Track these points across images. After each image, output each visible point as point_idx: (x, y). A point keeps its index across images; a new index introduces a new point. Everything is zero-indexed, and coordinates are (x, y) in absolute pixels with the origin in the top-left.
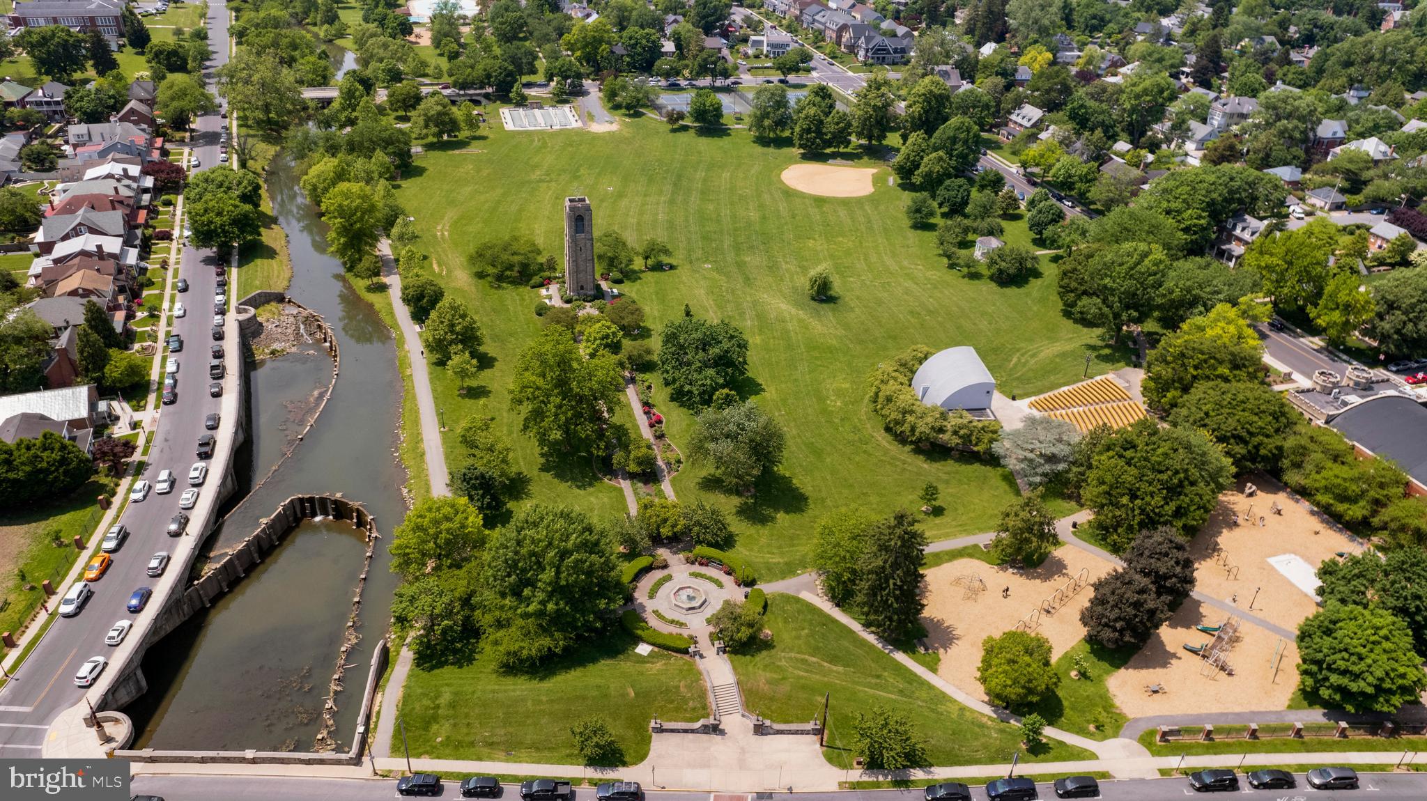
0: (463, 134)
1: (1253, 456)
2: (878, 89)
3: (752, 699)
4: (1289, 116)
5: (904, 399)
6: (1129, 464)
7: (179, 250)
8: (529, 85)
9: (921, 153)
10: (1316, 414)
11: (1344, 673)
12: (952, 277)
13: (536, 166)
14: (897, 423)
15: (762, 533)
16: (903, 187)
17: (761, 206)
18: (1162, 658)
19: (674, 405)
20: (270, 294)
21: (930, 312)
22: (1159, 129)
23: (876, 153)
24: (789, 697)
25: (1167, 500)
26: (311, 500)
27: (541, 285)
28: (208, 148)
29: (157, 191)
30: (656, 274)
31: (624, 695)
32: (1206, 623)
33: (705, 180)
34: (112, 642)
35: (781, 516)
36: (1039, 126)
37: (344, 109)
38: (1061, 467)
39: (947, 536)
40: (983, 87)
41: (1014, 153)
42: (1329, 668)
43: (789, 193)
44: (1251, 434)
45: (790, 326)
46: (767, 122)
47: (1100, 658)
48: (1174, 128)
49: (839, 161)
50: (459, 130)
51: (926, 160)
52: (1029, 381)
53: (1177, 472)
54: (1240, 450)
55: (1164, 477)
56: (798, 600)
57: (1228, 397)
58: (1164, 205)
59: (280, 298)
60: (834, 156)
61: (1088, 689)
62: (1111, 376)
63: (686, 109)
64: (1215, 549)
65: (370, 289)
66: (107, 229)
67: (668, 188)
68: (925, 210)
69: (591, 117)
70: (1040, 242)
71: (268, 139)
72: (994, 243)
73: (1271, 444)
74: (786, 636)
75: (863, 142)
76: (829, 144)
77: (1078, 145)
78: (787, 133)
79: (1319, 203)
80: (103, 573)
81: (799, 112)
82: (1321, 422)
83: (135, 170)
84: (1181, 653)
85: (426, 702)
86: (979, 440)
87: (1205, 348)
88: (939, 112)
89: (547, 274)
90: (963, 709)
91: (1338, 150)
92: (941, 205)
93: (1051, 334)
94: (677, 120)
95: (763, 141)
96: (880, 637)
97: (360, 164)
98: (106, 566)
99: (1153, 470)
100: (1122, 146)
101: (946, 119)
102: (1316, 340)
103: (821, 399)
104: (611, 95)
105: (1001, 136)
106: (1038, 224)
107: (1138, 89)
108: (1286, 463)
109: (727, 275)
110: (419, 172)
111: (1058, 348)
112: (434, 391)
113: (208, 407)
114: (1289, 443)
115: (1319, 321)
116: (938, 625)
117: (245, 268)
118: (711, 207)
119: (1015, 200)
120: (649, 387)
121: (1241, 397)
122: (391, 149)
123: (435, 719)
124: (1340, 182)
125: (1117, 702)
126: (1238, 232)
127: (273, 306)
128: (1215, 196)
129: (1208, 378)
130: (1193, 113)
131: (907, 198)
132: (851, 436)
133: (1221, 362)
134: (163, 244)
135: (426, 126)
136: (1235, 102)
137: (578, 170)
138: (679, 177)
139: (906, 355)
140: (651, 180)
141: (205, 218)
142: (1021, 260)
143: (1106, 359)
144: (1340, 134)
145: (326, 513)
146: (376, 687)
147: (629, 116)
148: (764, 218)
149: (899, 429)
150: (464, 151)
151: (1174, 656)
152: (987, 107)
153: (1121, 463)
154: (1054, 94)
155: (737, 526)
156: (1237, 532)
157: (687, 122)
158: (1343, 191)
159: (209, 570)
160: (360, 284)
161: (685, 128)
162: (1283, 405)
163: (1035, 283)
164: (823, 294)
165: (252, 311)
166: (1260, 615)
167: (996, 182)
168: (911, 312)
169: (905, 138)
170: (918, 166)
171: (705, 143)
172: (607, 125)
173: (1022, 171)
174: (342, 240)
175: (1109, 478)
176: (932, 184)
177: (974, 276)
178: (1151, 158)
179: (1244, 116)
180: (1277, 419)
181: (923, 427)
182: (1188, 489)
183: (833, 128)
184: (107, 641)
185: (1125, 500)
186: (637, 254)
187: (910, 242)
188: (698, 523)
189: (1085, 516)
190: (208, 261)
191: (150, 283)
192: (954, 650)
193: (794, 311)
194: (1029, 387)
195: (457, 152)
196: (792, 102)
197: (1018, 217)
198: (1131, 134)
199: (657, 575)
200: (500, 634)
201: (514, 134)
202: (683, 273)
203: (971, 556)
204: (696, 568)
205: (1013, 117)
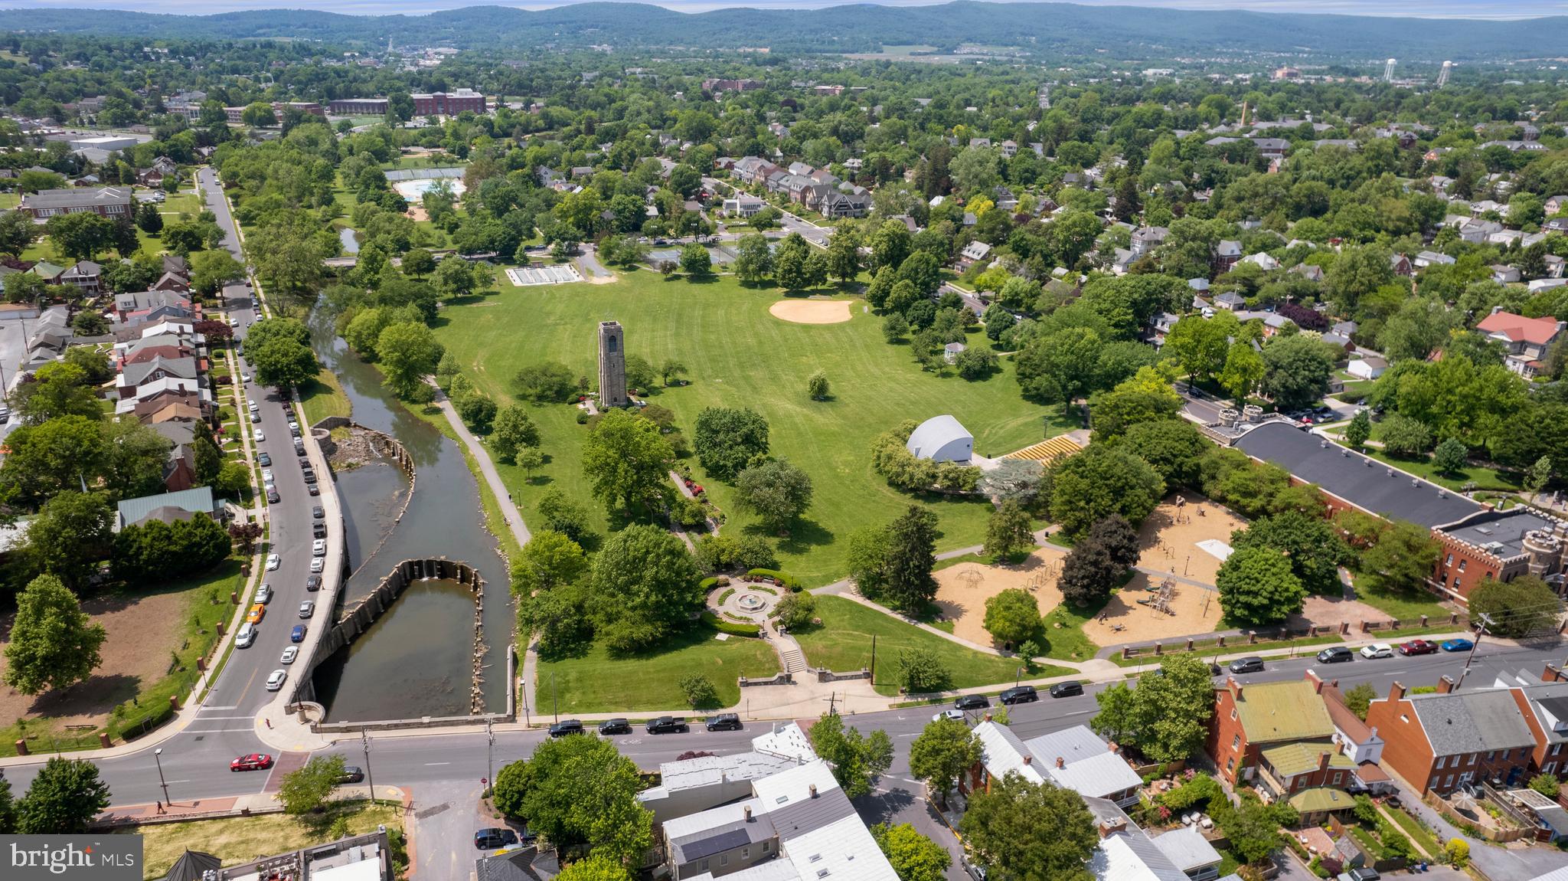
0: (475, 292)
1: (1179, 473)
2: (848, 232)
3: (813, 659)
4: (1194, 239)
5: (901, 456)
6: (1082, 477)
7: (242, 392)
8: (529, 249)
9: (890, 283)
10: (1222, 440)
11: (1248, 593)
12: (927, 377)
13: (549, 314)
14: (898, 475)
15: (801, 560)
16: (877, 313)
17: (756, 335)
18: (1123, 610)
19: (710, 480)
20: (338, 420)
21: (913, 403)
22: (1090, 256)
23: (850, 288)
24: (842, 655)
25: (1114, 501)
26: (419, 563)
27: (578, 401)
28: (241, 311)
29: (209, 345)
30: (676, 389)
31: (714, 663)
32: (1152, 586)
33: (703, 317)
34: (287, 661)
35: (814, 547)
36: (988, 258)
37: (367, 272)
38: (1031, 492)
39: (948, 550)
40: (938, 229)
41: (970, 282)
42: (1239, 593)
43: (778, 323)
44: (1175, 456)
45: (797, 420)
46: (751, 267)
47: (1075, 614)
48: (1101, 253)
49: (818, 296)
50: (474, 286)
51: (894, 287)
52: (1000, 445)
53: (1120, 479)
54: (1168, 468)
55: (1111, 481)
56: (837, 598)
57: (1155, 432)
58: (1096, 306)
59: (347, 423)
60: (814, 292)
61: (1069, 633)
62: (1066, 436)
63: (677, 261)
64: (1157, 541)
65: (425, 412)
66: (180, 373)
67: (672, 325)
68: (899, 327)
69: (591, 273)
70: (999, 348)
71: (298, 303)
72: (960, 347)
73: (1191, 462)
74: (832, 620)
75: (838, 280)
76: (808, 282)
77: (1022, 270)
78: (770, 276)
79: (1225, 305)
80: (262, 617)
81: (780, 256)
82: (1227, 445)
83: (189, 328)
84: (1135, 606)
85: (558, 679)
86: (965, 482)
87: (1133, 397)
88: (902, 250)
89: (581, 392)
90: (975, 653)
91: (1235, 264)
92: (911, 324)
93: (1015, 412)
94: (670, 270)
95: (749, 285)
96: (906, 615)
97: (397, 312)
98: (262, 615)
99: (1103, 478)
100: (1060, 270)
101: (907, 255)
102: (1227, 402)
103: (833, 469)
104: (607, 253)
105: (957, 270)
106: (995, 331)
107: (1068, 222)
108: (1204, 477)
109: (737, 387)
110: (445, 322)
111: (1021, 421)
112: (504, 481)
113: (310, 503)
114: (1203, 461)
115: (1226, 384)
116: (949, 605)
117: (308, 402)
118: (713, 337)
119: (974, 315)
120: (687, 469)
121: (1164, 430)
122: (419, 301)
123: (568, 690)
124: (1238, 287)
125: (1091, 639)
126: (1159, 326)
127: (342, 429)
128: (1136, 296)
129: (1139, 421)
130: (1118, 243)
131: (882, 321)
132: (861, 492)
133: (1147, 408)
134: (225, 388)
135: (446, 283)
136: (1150, 231)
137: (588, 314)
138: (680, 316)
139: (900, 428)
140: (655, 320)
141: (272, 359)
142: (984, 360)
143: (1060, 425)
144: (1237, 252)
145: (431, 575)
146: (514, 675)
147: (625, 270)
148: (760, 343)
149: (900, 480)
150: (480, 304)
151: (1130, 608)
152: (941, 244)
153: (1077, 477)
154: (997, 232)
155: (778, 557)
156: (1172, 530)
157: (679, 272)
158: (1242, 294)
159: (346, 614)
160: (417, 410)
161: (678, 277)
162: (1196, 434)
163: (997, 378)
164: (820, 393)
165: (327, 432)
166: (1192, 579)
167: (957, 302)
168: (898, 404)
169: (874, 274)
170: (888, 294)
171: (698, 289)
172: (606, 278)
173: (977, 295)
174: (399, 372)
175: (1068, 489)
176: (902, 306)
177: (946, 375)
178: (1084, 278)
179: (1158, 242)
180: (1193, 444)
181: (919, 474)
182: (1129, 492)
183: (811, 268)
184: (282, 660)
185: (1082, 504)
186: (658, 372)
187: (889, 354)
188: (749, 550)
189: (1055, 529)
190: (271, 398)
191: (226, 417)
192: (963, 619)
193: (798, 409)
194: (1001, 449)
195: (474, 305)
196: (773, 251)
197: (977, 330)
198: (1066, 261)
199: (723, 590)
200: (611, 627)
201: (522, 289)
202: (699, 387)
203: (969, 561)
204: (753, 584)
205: (965, 253)
